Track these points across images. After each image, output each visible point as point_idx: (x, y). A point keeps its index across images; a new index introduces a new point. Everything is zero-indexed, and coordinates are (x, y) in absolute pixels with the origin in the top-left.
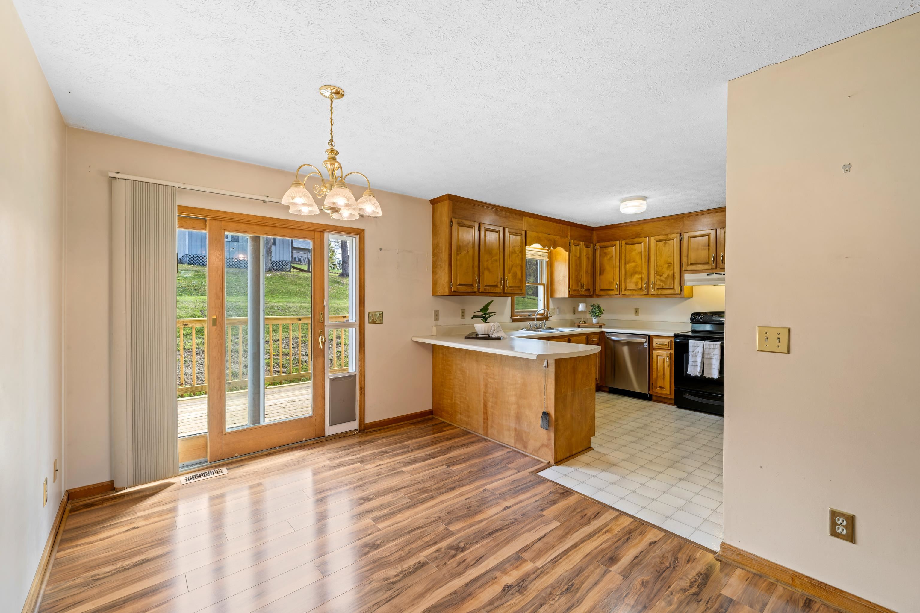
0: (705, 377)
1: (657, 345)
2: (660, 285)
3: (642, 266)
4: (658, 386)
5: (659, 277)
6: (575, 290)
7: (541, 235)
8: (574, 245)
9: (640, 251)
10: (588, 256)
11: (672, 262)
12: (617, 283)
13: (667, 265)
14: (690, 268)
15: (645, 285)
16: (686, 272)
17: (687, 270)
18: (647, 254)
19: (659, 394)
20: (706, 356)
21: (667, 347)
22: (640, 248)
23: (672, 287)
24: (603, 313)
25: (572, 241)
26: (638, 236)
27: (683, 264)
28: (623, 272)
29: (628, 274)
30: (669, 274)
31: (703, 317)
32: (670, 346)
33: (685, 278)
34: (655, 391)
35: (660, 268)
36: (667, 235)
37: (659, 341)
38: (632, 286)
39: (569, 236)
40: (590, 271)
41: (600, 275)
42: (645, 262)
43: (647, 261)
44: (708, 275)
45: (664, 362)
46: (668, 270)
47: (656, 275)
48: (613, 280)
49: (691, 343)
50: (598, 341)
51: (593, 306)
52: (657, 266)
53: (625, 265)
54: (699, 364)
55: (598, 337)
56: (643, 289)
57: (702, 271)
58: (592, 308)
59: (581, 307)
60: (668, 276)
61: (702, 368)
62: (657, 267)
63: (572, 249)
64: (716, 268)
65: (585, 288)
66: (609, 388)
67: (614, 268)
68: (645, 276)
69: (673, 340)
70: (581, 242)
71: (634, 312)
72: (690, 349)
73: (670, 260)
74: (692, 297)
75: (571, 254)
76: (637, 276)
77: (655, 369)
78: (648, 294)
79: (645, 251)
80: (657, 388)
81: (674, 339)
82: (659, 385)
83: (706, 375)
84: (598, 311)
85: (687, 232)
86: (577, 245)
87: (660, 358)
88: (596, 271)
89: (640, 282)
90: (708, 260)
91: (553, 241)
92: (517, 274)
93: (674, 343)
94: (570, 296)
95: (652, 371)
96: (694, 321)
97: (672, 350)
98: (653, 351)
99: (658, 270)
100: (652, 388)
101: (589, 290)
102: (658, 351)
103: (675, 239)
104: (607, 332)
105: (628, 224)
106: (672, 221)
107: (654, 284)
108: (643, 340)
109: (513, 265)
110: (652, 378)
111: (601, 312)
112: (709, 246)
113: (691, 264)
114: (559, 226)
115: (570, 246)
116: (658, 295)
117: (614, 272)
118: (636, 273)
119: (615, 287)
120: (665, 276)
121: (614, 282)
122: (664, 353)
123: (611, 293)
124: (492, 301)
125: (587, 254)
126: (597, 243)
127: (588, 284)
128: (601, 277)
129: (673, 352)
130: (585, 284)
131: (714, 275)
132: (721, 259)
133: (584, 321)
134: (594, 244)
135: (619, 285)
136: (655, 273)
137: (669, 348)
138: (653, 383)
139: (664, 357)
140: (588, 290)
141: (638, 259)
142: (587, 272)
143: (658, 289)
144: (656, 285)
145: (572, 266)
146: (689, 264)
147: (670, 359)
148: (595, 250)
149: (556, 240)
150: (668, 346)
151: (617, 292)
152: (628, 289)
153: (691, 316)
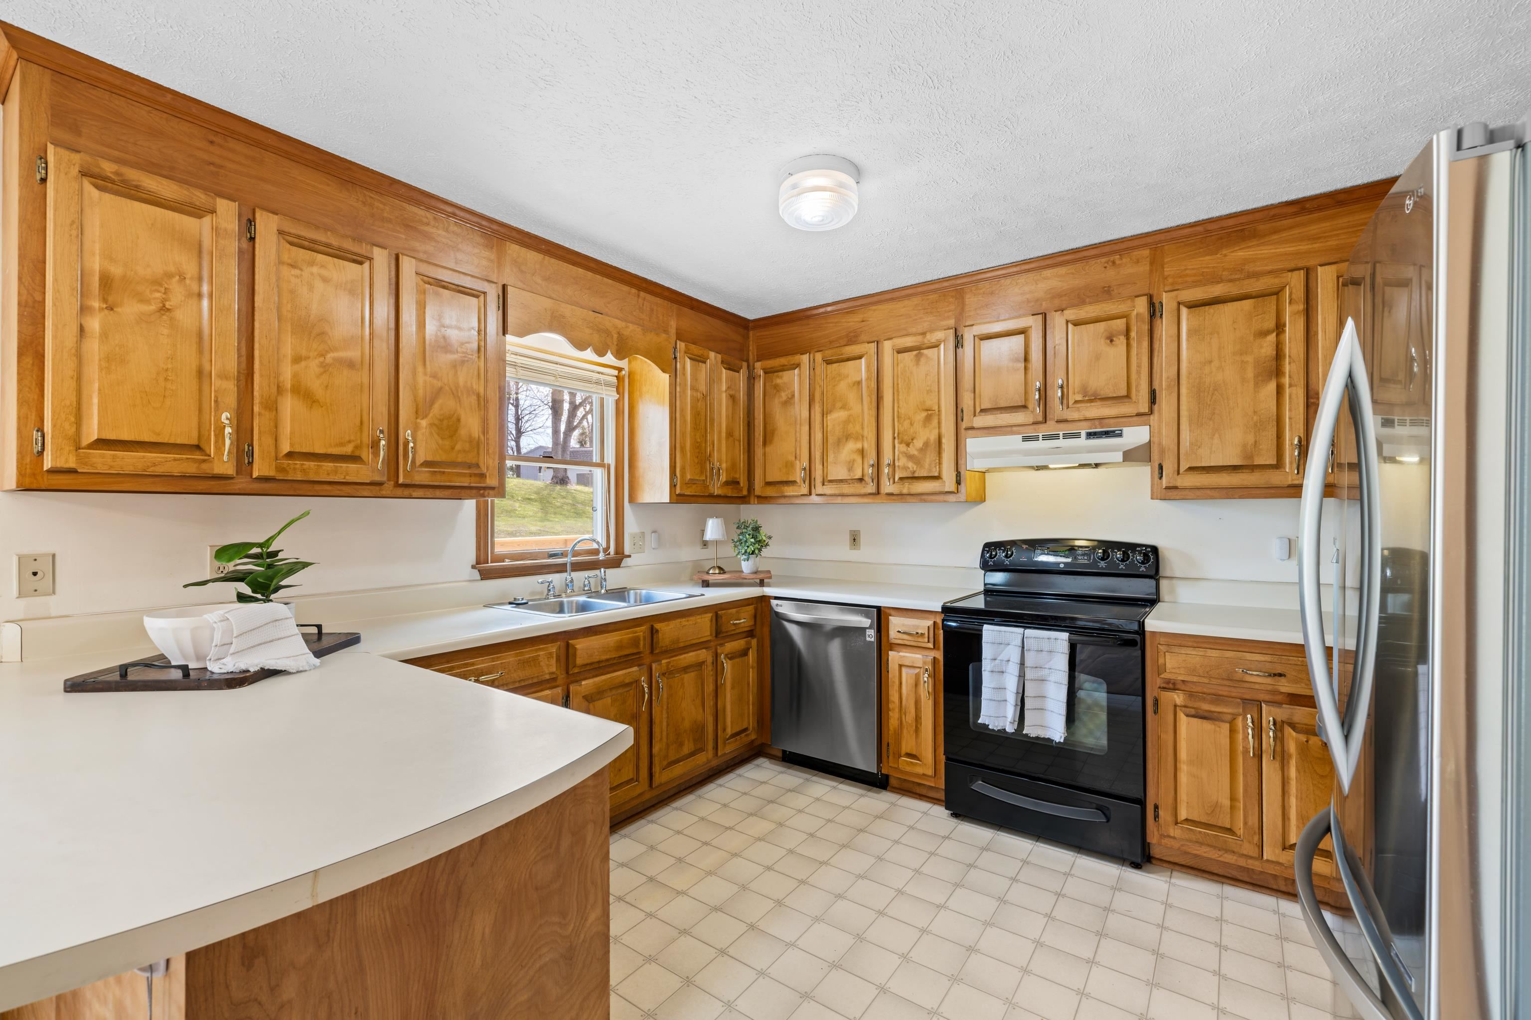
0: (1026, 735)
1: (901, 636)
2: (905, 468)
3: (863, 419)
4: (903, 753)
5: (903, 448)
6: (692, 482)
7: (567, 310)
8: (690, 358)
9: (858, 379)
10: (732, 393)
11: (936, 408)
12: (806, 464)
13: (924, 414)
14: (981, 421)
15: (870, 471)
16: (970, 432)
17: (972, 428)
18: (873, 385)
19: (907, 773)
20: (1029, 674)
21: (923, 642)
22: (861, 370)
23: (936, 474)
24: (767, 545)
25: (681, 345)
26: (852, 339)
27: (962, 411)
28: (818, 436)
29: (831, 440)
30: (928, 439)
31: (1012, 553)
32: (932, 640)
33: (969, 449)
34: (896, 766)
35: (906, 424)
36: (924, 334)
37: (903, 625)
38: (838, 472)
39: (673, 331)
40: (740, 431)
41: (765, 443)
42: (869, 409)
43: (874, 404)
44: (1026, 439)
45: (916, 685)
46: (925, 427)
47: (896, 441)
48: (796, 457)
49: (989, 632)
50: (752, 623)
51: (742, 526)
52: (898, 417)
53: (823, 416)
54: (1011, 698)
55: (753, 611)
56: (867, 479)
57: (1009, 429)
58: (739, 531)
59: (713, 529)
60: (926, 444)
61: (1019, 708)
62: (898, 421)
63: (684, 368)
64: (1045, 420)
65: (723, 478)
66: (784, 752)
67: (798, 426)
68: (869, 446)
69: (939, 621)
70: (712, 355)
71: (847, 539)
72: (987, 651)
73: (931, 402)
74: (985, 501)
75: (678, 380)
76: (852, 446)
77: (894, 702)
78: (878, 493)
79: (868, 379)
80: (900, 756)
81: (943, 620)
82: (905, 749)
83: (1030, 730)
84: (753, 540)
85: (972, 325)
86: (700, 360)
87: (907, 674)
88: (757, 434)
89: (859, 460)
90: (1026, 400)
91: (615, 336)
92: (459, 420)
93: (942, 631)
94: (678, 498)
95: (888, 710)
96: (991, 563)
97: (938, 649)
98: (890, 653)
99: (902, 429)
100: (888, 757)
101: (738, 483)
102: (901, 654)
103: (942, 346)
104: (776, 598)
105: (829, 309)
106: (934, 297)
107: (892, 465)
108: (864, 622)
109: (441, 389)
110: (889, 730)
111: (761, 544)
112: (1026, 360)
113: (982, 411)
114: (639, 296)
115: (675, 358)
116: (901, 496)
117: (798, 435)
118: (848, 437)
119: (798, 475)
120: (919, 443)
121: (798, 462)
122: (916, 658)
123: (789, 491)
124: (307, 514)
125: (728, 388)
126: (758, 361)
127: (733, 467)
128: (768, 449)
129: (939, 655)
130: (724, 466)
131: (1041, 438)
132: (1060, 394)
133: (720, 568)
134: (751, 364)
135: (810, 471)
136: (894, 438)
137: (931, 645)
138: (891, 741)
139: (917, 670)
140: (733, 483)
141: (852, 397)
142: (730, 434)
143: (901, 479)
144: (897, 468)
145: (683, 416)
146: (978, 410)
147: (934, 676)
148: (751, 379)
149: (626, 333)
150: (926, 640)
151: (804, 490)
152: (831, 481)
153: (983, 550)
